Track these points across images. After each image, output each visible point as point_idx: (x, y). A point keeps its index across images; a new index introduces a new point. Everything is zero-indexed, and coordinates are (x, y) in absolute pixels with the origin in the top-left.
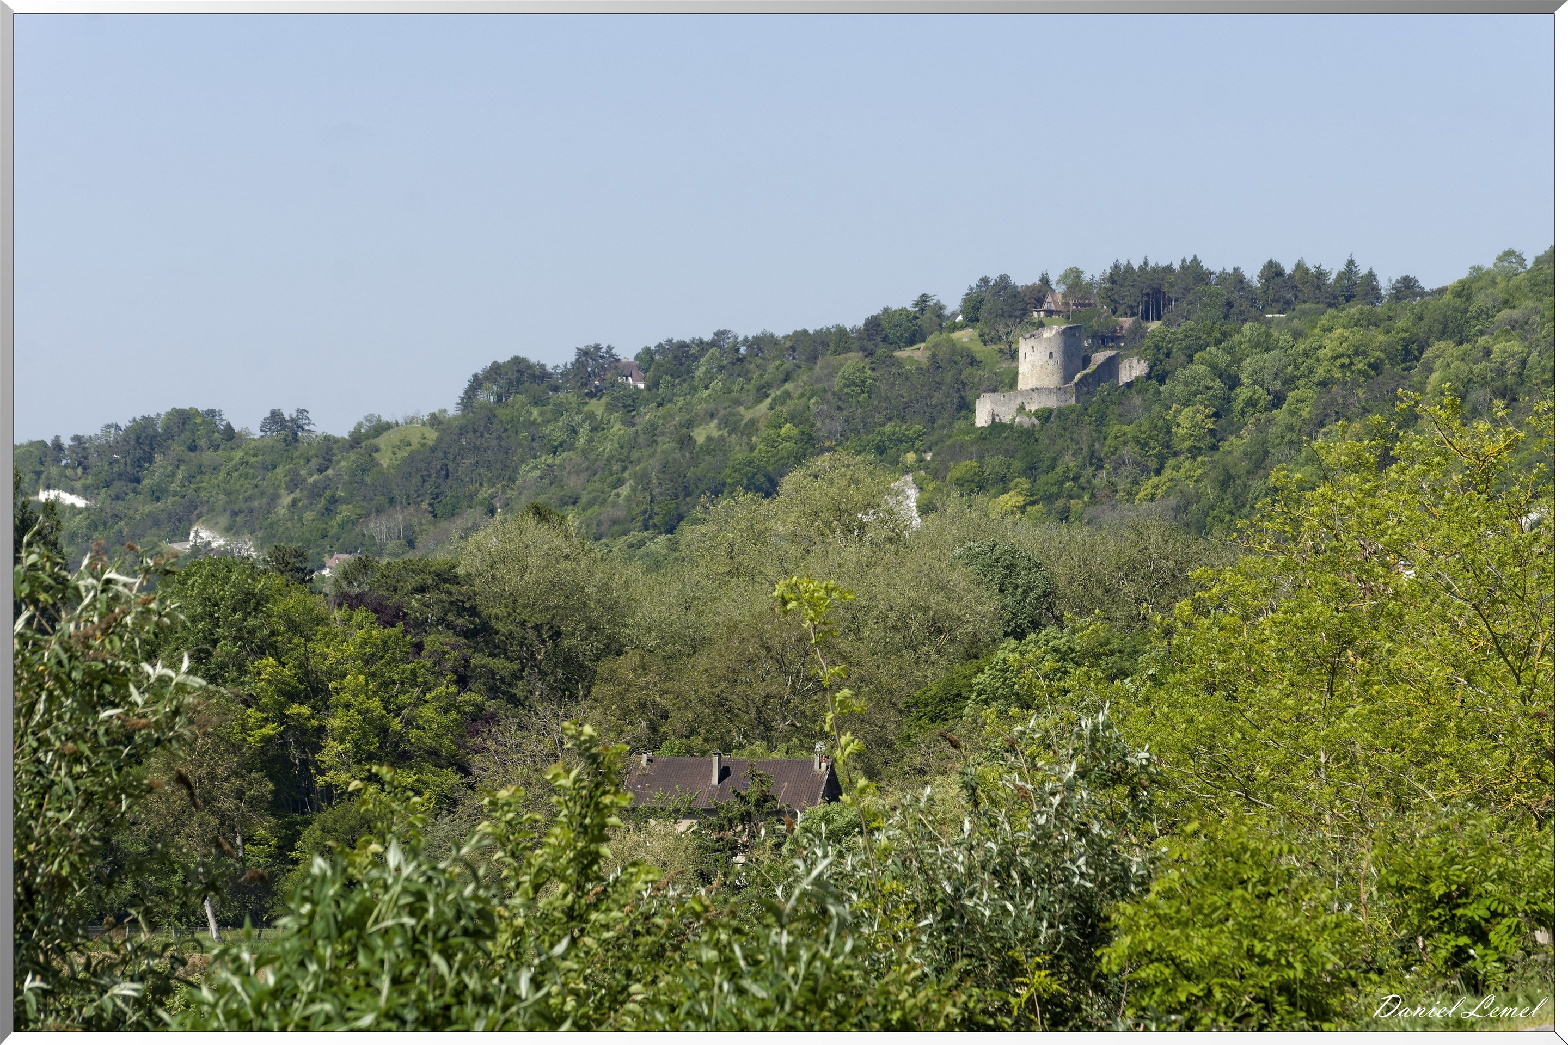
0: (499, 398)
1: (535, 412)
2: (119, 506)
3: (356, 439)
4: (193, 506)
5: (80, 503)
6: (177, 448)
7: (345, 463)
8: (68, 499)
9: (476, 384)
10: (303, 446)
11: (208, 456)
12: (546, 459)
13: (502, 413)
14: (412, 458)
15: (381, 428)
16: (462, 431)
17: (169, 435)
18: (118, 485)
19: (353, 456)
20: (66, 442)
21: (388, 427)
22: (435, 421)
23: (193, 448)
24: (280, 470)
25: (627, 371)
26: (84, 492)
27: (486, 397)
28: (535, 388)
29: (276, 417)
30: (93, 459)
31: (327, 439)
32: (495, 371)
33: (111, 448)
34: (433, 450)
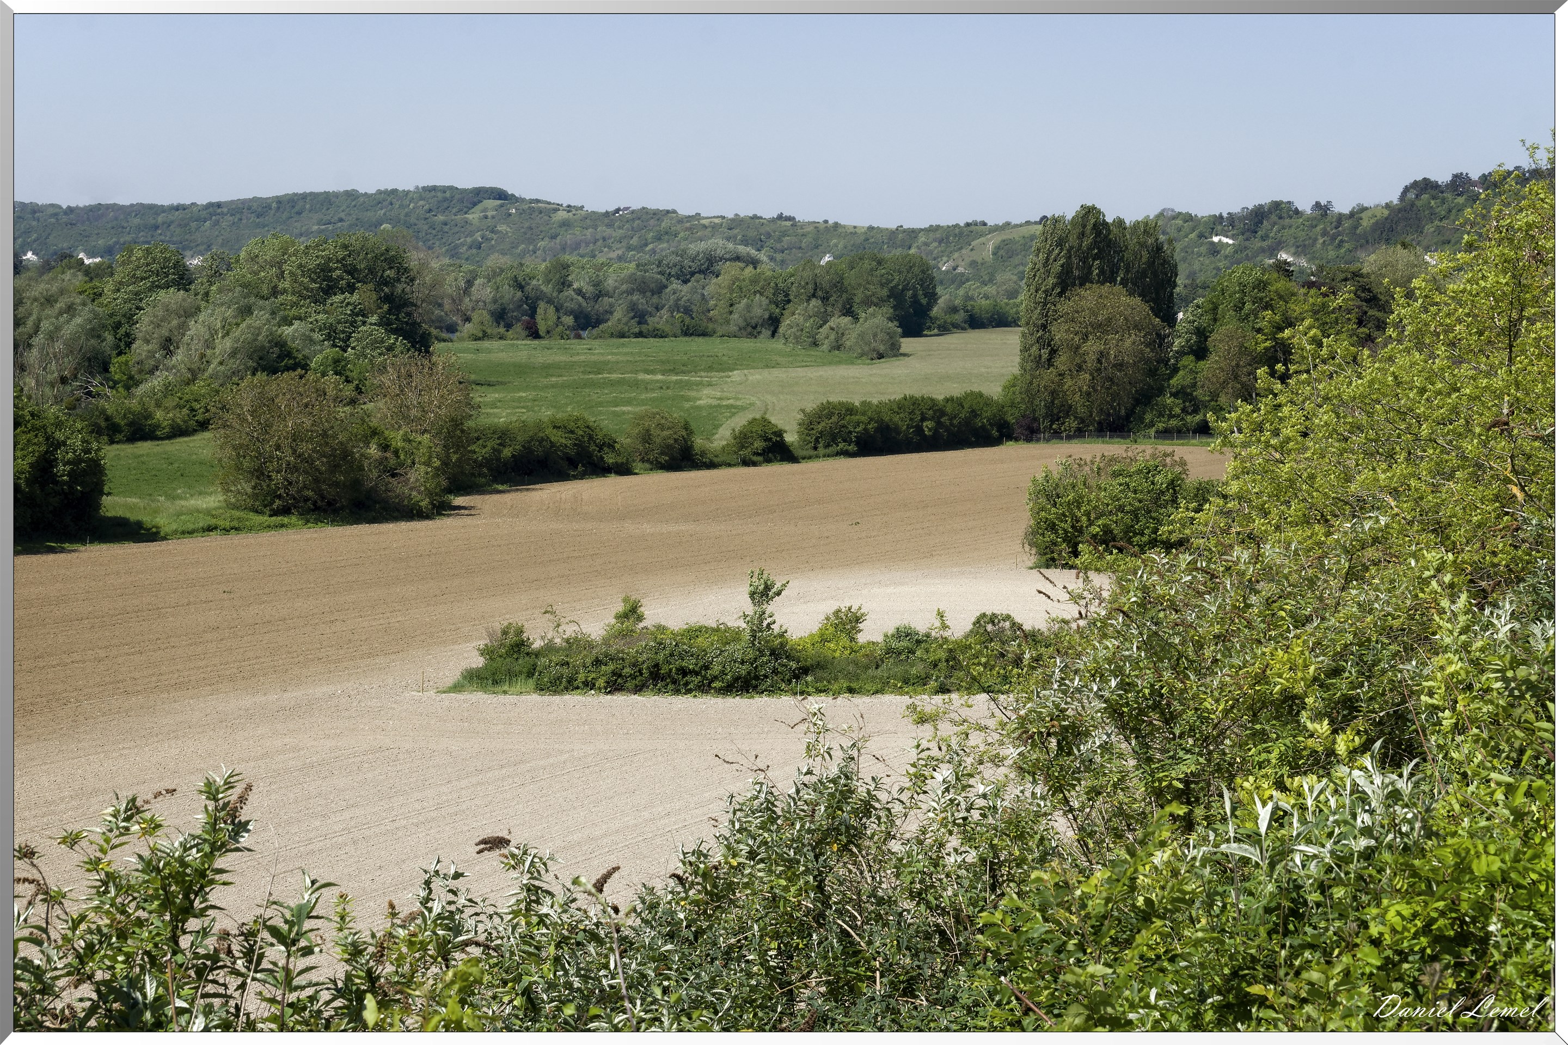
0: (1417, 196)
1: (1433, 202)
2: (1247, 243)
3: (1352, 214)
4: (1280, 243)
5: (1231, 242)
6: (1274, 217)
7: (1347, 224)
8: (1225, 240)
9: (1406, 190)
10: (1329, 218)
11: (1287, 221)
12: (1437, 223)
13: (1419, 203)
14: (1377, 223)
15: (1363, 209)
16: (1400, 210)
17: (1270, 212)
18: (1248, 234)
19: (1351, 221)
20: (1225, 215)
21: (1366, 209)
22: (1388, 206)
23: (1280, 218)
24: (1318, 228)
25: (1474, 184)
26: (1232, 237)
27: (1411, 195)
28: (1434, 192)
29: (1318, 204)
30: (1237, 223)
31: (1340, 214)
32: (1415, 184)
33: (1245, 218)
34: (1386, 219)
